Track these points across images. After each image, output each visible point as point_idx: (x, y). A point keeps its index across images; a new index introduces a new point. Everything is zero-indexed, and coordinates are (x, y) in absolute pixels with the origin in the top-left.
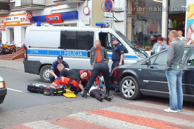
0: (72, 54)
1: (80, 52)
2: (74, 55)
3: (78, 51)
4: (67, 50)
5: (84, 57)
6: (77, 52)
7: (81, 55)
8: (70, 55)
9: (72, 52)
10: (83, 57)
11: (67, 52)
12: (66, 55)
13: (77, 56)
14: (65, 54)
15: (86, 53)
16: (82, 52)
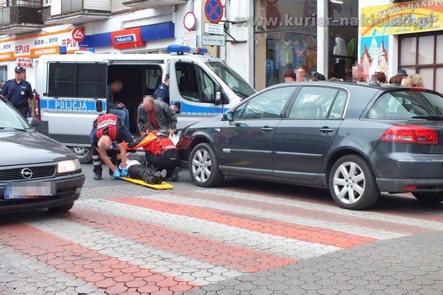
0: (69, 106)
1: (82, 102)
2: (73, 109)
3: (80, 99)
4: (60, 98)
5: (91, 111)
6: (78, 102)
7: (84, 109)
8: (65, 108)
9: (69, 102)
10: (89, 111)
11: (60, 102)
12: (59, 107)
13: (77, 109)
14: (56, 106)
15: (93, 103)
16: (87, 102)
